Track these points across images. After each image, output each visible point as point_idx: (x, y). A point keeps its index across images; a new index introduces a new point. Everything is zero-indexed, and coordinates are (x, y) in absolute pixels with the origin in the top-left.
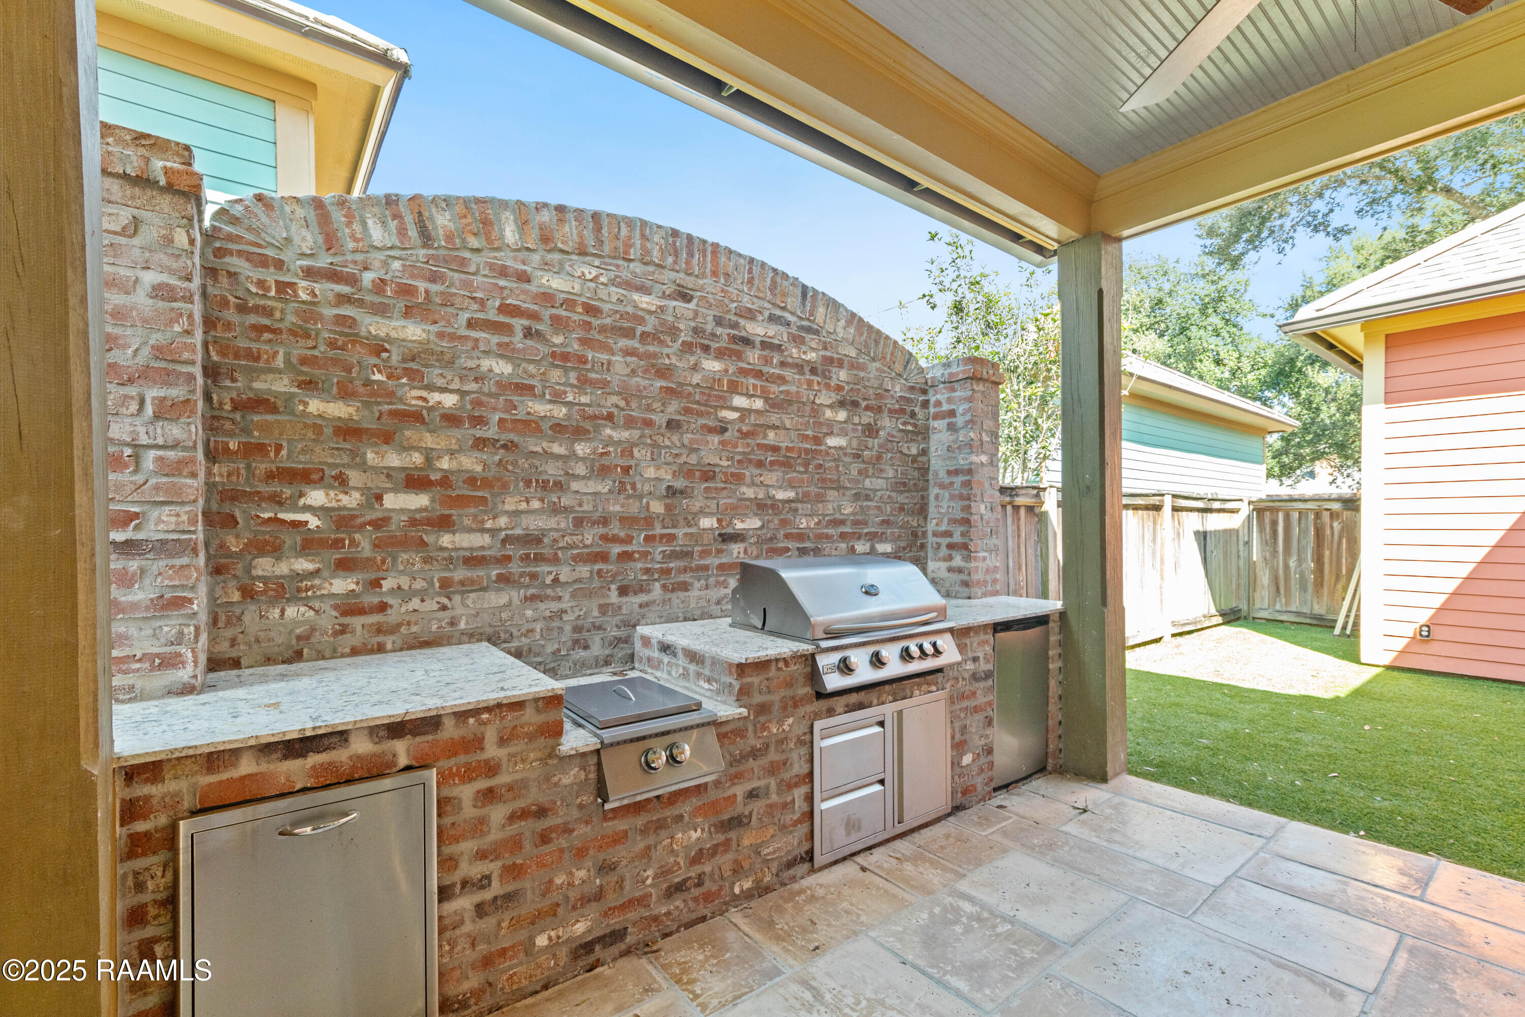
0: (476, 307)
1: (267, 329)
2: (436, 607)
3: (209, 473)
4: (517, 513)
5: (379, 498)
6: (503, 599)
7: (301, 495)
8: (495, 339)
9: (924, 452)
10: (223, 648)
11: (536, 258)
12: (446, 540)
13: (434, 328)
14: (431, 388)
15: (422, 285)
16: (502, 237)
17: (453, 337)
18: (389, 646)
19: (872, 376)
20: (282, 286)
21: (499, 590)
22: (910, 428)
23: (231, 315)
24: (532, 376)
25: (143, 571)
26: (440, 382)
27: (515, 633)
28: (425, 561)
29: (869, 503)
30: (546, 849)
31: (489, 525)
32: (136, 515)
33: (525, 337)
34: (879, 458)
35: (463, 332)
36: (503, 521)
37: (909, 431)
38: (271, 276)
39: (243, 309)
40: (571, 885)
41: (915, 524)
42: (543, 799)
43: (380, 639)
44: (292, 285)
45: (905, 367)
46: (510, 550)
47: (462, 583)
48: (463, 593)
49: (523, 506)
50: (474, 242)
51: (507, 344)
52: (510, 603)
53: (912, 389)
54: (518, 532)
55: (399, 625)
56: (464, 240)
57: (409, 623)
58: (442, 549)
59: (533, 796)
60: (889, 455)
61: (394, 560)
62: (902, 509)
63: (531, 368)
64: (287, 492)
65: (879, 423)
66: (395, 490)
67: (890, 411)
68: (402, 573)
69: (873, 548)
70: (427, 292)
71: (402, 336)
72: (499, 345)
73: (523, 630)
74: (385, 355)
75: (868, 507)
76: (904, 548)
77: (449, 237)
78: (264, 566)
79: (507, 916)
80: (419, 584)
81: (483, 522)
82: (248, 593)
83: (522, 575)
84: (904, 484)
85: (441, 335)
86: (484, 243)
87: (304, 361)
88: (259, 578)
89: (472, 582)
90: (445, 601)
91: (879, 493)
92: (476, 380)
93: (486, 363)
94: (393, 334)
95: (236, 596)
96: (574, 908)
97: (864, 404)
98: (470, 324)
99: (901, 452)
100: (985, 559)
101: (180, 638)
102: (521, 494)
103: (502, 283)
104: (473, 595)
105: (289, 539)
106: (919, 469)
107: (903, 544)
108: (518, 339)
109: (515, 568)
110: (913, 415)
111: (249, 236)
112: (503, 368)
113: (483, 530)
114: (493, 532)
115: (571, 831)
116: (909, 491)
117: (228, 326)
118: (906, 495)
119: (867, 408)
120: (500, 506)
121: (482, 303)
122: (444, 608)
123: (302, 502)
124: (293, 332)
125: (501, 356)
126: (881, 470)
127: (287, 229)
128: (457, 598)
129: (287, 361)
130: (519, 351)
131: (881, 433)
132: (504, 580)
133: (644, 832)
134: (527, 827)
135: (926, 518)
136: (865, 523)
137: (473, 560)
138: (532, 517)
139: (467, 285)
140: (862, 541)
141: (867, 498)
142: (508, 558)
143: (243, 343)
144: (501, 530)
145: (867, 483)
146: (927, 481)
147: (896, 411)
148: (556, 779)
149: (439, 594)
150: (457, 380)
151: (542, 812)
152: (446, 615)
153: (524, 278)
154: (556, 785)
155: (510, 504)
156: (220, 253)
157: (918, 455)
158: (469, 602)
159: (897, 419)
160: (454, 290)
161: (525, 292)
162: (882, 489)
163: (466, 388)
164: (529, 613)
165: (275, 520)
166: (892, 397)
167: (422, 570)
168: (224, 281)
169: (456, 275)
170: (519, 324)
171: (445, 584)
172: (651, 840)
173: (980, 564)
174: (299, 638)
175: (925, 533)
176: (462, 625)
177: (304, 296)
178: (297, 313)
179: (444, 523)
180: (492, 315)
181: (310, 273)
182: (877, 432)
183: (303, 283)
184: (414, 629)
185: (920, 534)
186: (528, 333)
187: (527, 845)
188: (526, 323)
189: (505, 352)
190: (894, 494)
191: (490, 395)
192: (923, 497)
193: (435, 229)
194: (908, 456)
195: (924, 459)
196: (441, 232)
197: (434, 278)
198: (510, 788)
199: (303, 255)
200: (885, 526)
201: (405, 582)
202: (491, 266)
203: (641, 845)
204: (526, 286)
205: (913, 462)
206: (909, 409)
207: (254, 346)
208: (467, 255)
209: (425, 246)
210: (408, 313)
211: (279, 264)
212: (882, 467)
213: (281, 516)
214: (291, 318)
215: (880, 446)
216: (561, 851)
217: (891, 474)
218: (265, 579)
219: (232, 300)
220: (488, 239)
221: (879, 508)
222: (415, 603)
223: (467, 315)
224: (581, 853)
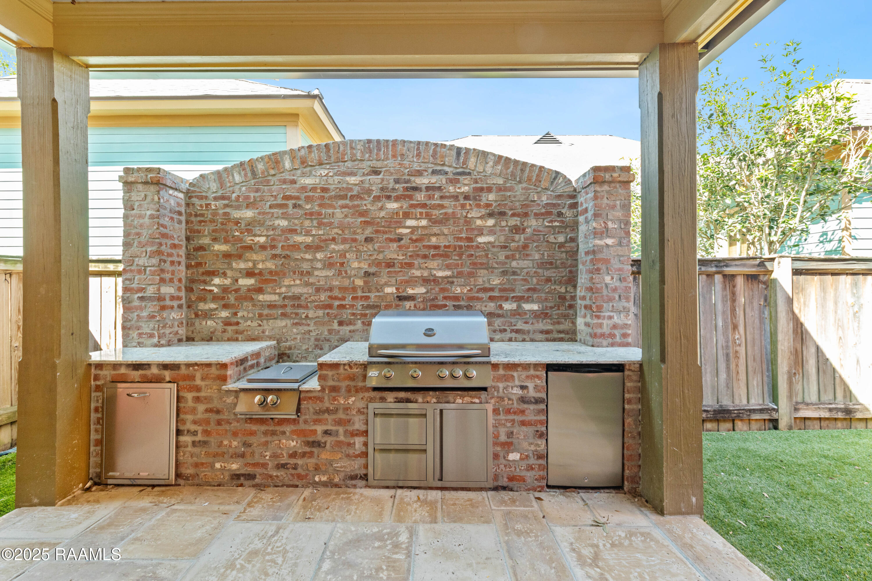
0: (273, 199)
1: (203, 221)
2: (257, 325)
3: (186, 273)
4: (289, 286)
5: (237, 281)
6: (284, 324)
7: (212, 280)
8: (281, 211)
9: (573, 240)
10: (190, 333)
11: (299, 172)
12: (261, 297)
13: (257, 211)
14: (255, 235)
15: (252, 195)
16: (284, 167)
17: (264, 213)
18: (240, 339)
19: (518, 193)
20: (207, 205)
21: (282, 319)
22: (557, 224)
23: (193, 219)
24: (296, 225)
25: (146, 306)
26: (259, 233)
27: (289, 339)
28: (254, 305)
29: (516, 277)
30: (220, 427)
31: (278, 291)
32: (144, 288)
33: (293, 208)
34: (525, 247)
35: (268, 210)
36: (283, 290)
37: (558, 226)
38: (204, 202)
39: (196, 216)
40: (230, 446)
41: (563, 290)
42: (219, 407)
43: (237, 336)
44: (210, 204)
45: (552, 183)
46: (287, 302)
47: (267, 315)
48: (267, 320)
49: (292, 283)
50: (272, 172)
51: (286, 213)
52: (286, 326)
53: (559, 197)
54: (290, 294)
55: (244, 331)
56: (268, 173)
57: (247, 331)
58: (260, 301)
59: (216, 404)
60: (535, 244)
61: (242, 305)
62: (548, 280)
63: (296, 221)
64: (208, 279)
65: (525, 224)
66: (242, 277)
67: (536, 214)
68: (245, 310)
69: (519, 307)
70: (254, 197)
71: (245, 216)
72: (282, 214)
73: (292, 338)
74: (239, 225)
75: (515, 280)
76: (551, 308)
77: (263, 173)
78: (202, 306)
79: (204, 450)
80: (251, 315)
81: (275, 290)
82: (197, 315)
83: (291, 313)
84: (551, 263)
85: (259, 213)
86: (277, 171)
87: (213, 231)
88: (200, 310)
89: (271, 315)
90: (260, 322)
91: (525, 271)
92: (273, 230)
93: (277, 222)
94: (242, 216)
95: (193, 316)
96: (231, 457)
97: (510, 213)
98: (271, 207)
99: (548, 241)
100: (610, 318)
101: (154, 329)
102: (291, 277)
103: (284, 187)
104: (271, 321)
105: (209, 296)
106: (567, 252)
107: (549, 305)
108: (290, 210)
109: (288, 310)
110: (560, 214)
111: (198, 190)
112: (284, 223)
113: (275, 294)
114: (280, 294)
115: (231, 424)
116: (556, 268)
117: (192, 222)
118: (554, 270)
119: (513, 215)
120: (282, 283)
121: (276, 197)
122: (260, 325)
123: (212, 283)
124: (210, 221)
125: (283, 218)
126: (527, 255)
127: (209, 184)
128: (265, 322)
129: (209, 232)
130: (290, 215)
131: (527, 230)
132: (284, 315)
133: (265, 434)
134: (212, 416)
135: (575, 287)
136: (513, 290)
137: (271, 306)
138: (296, 288)
139: (270, 191)
140: (509, 302)
141: (514, 273)
142: (286, 306)
143: (196, 228)
144: (283, 293)
145: (514, 264)
146: (577, 260)
147: (542, 214)
148: (224, 399)
149: (258, 319)
150: (265, 231)
151: (218, 412)
152: (261, 328)
153: (294, 182)
154: (224, 402)
155: (287, 282)
156: (190, 197)
157: (566, 242)
158: (270, 324)
159: (544, 219)
160: (264, 194)
161: (293, 188)
162: (529, 268)
163: (269, 234)
164: (295, 330)
165: (204, 289)
166: (539, 205)
167: (252, 310)
168: (191, 207)
169: (266, 187)
170: (290, 203)
171: (260, 315)
172: (269, 439)
173: (605, 322)
174: (211, 333)
175: (573, 298)
176: (267, 333)
177: (213, 207)
178: (211, 214)
179: (260, 290)
180: (279, 201)
181: (216, 199)
182: (524, 230)
183: (213, 203)
184: (249, 333)
185: (568, 297)
186: (295, 206)
187: (212, 424)
188: (294, 202)
189: (285, 216)
190: (540, 271)
191: (279, 235)
192: (571, 272)
193: (258, 171)
194: (556, 243)
195: (573, 244)
196: (260, 171)
197: (257, 190)
198: (206, 398)
199: (214, 192)
200: (530, 292)
201: (245, 313)
202: (280, 180)
203: (263, 440)
204: (294, 185)
205: (559, 247)
206: (555, 211)
207: (199, 228)
208: (270, 178)
209: (254, 178)
210: (247, 207)
211: (206, 198)
212: (528, 252)
213: (206, 288)
214: (210, 216)
215: (525, 239)
216: (226, 430)
217: (537, 257)
218: (202, 311)
219: (193, 213)
220: (279, 170)
221: (525, 280)
222: (249, 323)
223: (269, 203)
224: (235, 434)
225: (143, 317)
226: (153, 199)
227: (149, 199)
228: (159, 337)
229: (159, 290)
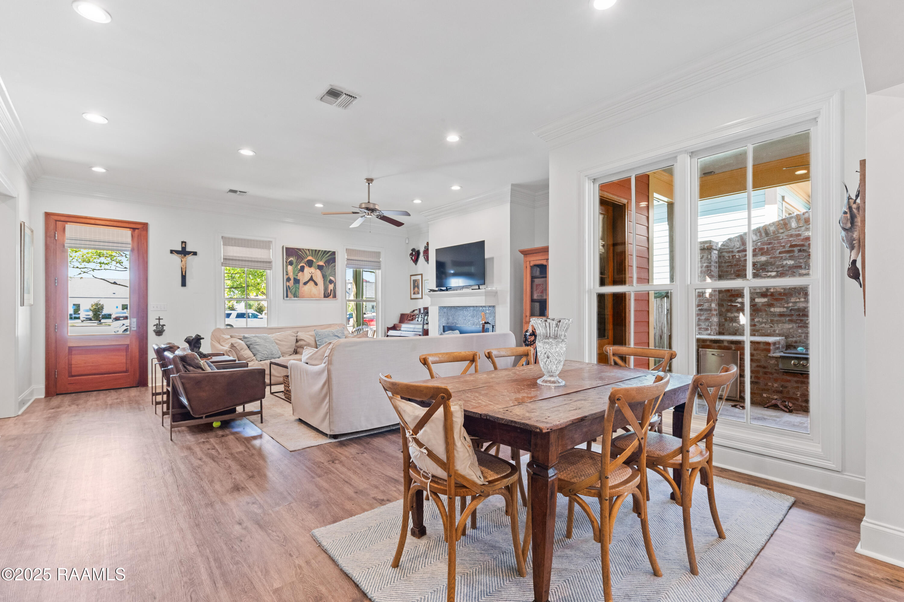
0: (782, 248)
1: (730, 266)
2: (769, 326)
3: (719, 296)
4: (795, 302)
5: (754, 300)
6: (790, 326)
7: (737, 299)
8: (788, 255)
10: (721, 330)
11: (803, 228)
12: (772, 310)
13: (769, 256)
14: (768, 272)
15: (765, 247)
16: (791, 226)
17: (775, 257)
18: (756, 335)
20: (733, 256)
21: (789, 323)
23: (723, 264)
24: (801, 263)
25: (703, 314)
26: (771, 270)
27: (795, 336)
28: (767, 314)
30: (765, 376)
31: (786, 306)
32: (702, 305)
33: (799, 252)
35: (778, 255)
36: (790, 305)
38: (730, 255)
39: (725, 263)
40: (773, 386)
42: (765, 365)
43: (754, 333)
44: (735, 255)
46: (793, 312)
47: (777, 321)
48: (777, 324)
49: (798, 300)
50: (781, 231)
51: (792, 256)
52: (793, 327)
54: (796, 307)
55: (759, 330)
56: (778, 231)
57: (762, 330)
58: (771, 312)
59: (763, 363)
61: (758, 314)
63: (801, 261)
64: (733, 299)
66: (758, 298)
68: (760, 317)
70: (767, 248)
71: (760, 260)
72: (789, 256)
73: (798, 336)
74: (756, 266)
77: (774, 232)
78: (729, 315)
79: (756, 386)
80: (764, 320)
81: (784, 305)
82: (726, 320)
83: (797, 320)
85: (771, 258)
86: (785, 230)
87: (737, 271)
88: (728, 317)
89: (780, 321)
90: (772, 325)
92: (782, 267)
93: (785, 262)
94: (758, 260)
95: (723, 320)
96: (774, 392)
98: (780, 253)
102: (797, 297)
103: (790, 239)
104: (780, 324)
105: (734, 309)
108: (796, 254)
109: (794, 318)
111: (726, 248)
112: (791, 262)
113: (784, 307)
114: (787, 308)
115: (773, 374)
117: (723, 267)
120: (790, 301)
121: (784, 246)
122: (772, 327)
123: (737, 301)
124: (735, 265)
125: (790, 259)
127: (734, 243)
128: (776, 325)
129: (734, 272)
130: (797, 256)
132: (791, 321)
133: (797, 382)
134: (762, 370)
137: (781, 315)
138: (801, 303)
139: (779, 243)
142: (792, 315)
143: (725, 270)
144: (790, 307)
148: (768, 361)
149: (770, 323)
150: (776, 268)
151: (764, 367)
152: (773, 329)
153: (799, 235)
154: (769, 363)
155: (793, 300)
156: (721, 253)
158: (779, 326)
160: (775, 245)
161: (799, 239)
163: (778, 270)
164: (800, 331)
165: (731, 305)
167: (765, 317)
168: (722, 258)
169: (776, 241)
170: (796, 249)
171: (772, 321)
172: (800, 385)
174: (736, 330)
176: (777, 332)
177: (737, 257)
178: (736, 261)
179: (771, 305)
180: (787, 249)
181: (739, 252)
183: (737, 254)
184: (763, 331)
186: (800, 251)
187: (761, 374)
188: (799, 248)
189: (791, 258)
191: (786, 270)
193: (770, 231)
196: (771, 231)
197: (770, 244)
198: (757, 360)
199: (738, 248)
201: (761, 320)
202: (787, 236)
203: (796, 385)
204: (800, 237)
207: (727, 270)
208: (779, 235)
209: (767, 236)
210: (762, 254)
211: (732, 252)
213: (732, 304)
214: (735, 262)
216: (770, 378)
218: (729, 317)
219: (723, 261)
220: (786, 229)
222: (763, 325)
223: (779, 251)
224: (776, 380)
225: (702, 319)
226: (707, 258)
227: (705, 257)
228: (711, 330)
229: (711, 305)
